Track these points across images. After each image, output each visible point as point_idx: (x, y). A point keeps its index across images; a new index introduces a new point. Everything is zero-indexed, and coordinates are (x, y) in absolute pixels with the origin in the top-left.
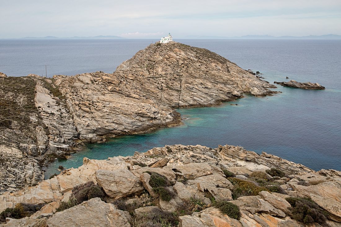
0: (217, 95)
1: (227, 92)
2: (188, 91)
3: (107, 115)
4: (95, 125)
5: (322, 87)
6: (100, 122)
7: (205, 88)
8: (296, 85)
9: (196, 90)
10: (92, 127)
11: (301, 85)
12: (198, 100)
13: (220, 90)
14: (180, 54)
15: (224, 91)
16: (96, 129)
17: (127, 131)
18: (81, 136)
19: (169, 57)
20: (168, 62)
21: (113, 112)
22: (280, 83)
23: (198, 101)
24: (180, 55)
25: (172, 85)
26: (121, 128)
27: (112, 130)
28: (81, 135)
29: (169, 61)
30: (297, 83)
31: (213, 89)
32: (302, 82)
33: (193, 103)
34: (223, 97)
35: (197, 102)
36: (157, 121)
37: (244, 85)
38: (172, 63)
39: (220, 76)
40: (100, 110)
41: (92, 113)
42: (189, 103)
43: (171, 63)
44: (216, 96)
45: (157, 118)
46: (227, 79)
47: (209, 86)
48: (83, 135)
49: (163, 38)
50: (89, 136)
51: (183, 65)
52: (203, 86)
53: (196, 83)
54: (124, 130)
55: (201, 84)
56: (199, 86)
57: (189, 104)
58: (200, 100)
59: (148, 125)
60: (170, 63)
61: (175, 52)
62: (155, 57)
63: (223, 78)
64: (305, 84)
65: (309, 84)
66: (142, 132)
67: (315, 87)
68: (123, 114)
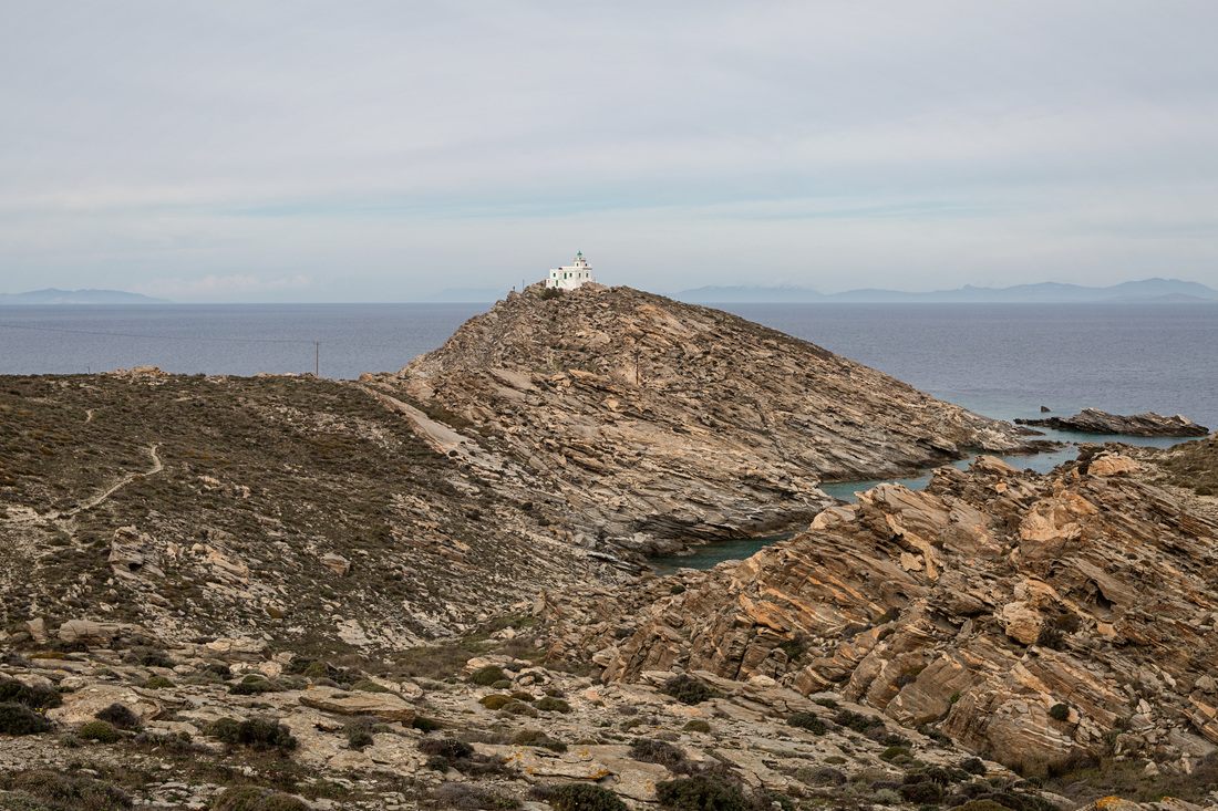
0: (893, 446)
1: (919, 437)
2: (794, 433)
3: (661, 481)
4: (640, 509)
5: (1201, 428)
6: (652, 499)
7: (845, 423)
8: (1110, 425)
9: (819, 429)
10: (633, 513)
11: (1126, 422)
12: (847, 460)
13: (894, 432)
14: (664, 324)
15: (905, 435)
16: (645, 519)
17: (733, 527)
18: (610, 540)
19: (642, 333)
20: (645, 348)
21: (671, 471)
22: (1042, 421)
23: (847, 463)
24: (664, 327)
25: (735, 416)
26: (715, 518)
27: (692, 524)
28: (609, 538)
29: (648, 346)
30: (1108, 416)
31: (872, 429)
32: (1127, 414)
33: (833, 469)
34: (913, 451)
35: (844, 465)
36: (797, 504)
37: (941, 423)
38: (663, 350)
39: (855, 393)
40: (634, 464)
41: (612, 474)
42: (820, 467)
43: (657, 353)
44: (890, 448)
45: (794, 493)
46: (884, 403)
47: (857, 418)
48: (615, 536)
49: (557, 271)
50: (637, 540)
51: (709, 358)
52: (836, 418)
53: (811, 408)
54: (727, 525)
55: (830, 410)
56: (823, 416)
57: (820, 471)
58: (853, 458)
59: (778, 514)
60: (653, 351)
61: (643, 317)
62: (579, 334)
63: (869, 398)
64: (1138, 420)
65: (1154, 420)
66: (773, 532)
67: (1177, 427)
68: (700, 477)
